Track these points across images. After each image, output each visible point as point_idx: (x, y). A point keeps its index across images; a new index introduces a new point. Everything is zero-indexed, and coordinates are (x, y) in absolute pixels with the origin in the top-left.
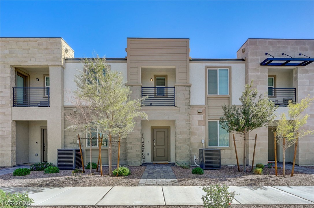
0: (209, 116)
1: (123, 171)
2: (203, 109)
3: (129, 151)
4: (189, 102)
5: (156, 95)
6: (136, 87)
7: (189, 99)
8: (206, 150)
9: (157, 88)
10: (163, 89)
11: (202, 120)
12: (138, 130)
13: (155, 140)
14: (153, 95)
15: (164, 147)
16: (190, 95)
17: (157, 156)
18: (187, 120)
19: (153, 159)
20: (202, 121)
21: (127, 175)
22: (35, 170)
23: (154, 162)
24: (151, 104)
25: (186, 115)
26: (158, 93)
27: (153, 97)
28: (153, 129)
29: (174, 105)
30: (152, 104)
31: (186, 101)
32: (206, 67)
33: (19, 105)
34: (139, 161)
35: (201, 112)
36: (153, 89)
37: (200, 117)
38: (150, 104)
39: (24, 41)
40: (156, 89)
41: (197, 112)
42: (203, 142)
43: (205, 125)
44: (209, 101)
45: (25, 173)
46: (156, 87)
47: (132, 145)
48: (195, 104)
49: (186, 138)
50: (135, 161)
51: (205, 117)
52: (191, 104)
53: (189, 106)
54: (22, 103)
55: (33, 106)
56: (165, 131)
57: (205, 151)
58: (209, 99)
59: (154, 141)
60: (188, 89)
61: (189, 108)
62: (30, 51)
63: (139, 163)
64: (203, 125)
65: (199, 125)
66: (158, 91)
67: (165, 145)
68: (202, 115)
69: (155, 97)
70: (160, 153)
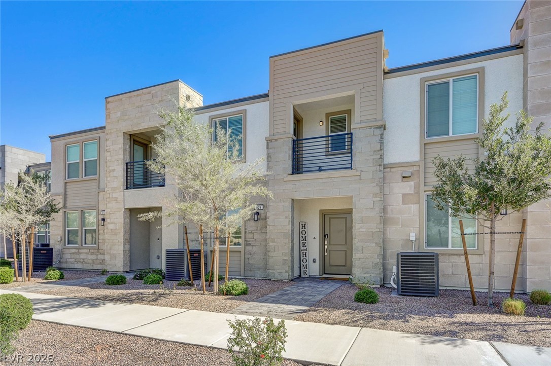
0: (427, 184)
1: (232, 287)
2: (415, 168)
3: (271, 254)
4: (381, 158)
5: (330, 149)
6: (282, 140)
7: (380, 152)
8: (403, 254)
9: (331, 136)
10: (343, 137)
11: (413, 192)
12: (286, 217)
13: (327, 235)
14: (324, 150)
15: (343, 248)
16: (382, 143)
17: (330, 265)
18: (375, 195)
19: (323, 270)
20: (412, 194)
21: (238, 295)
22: (137, 279)
23: (324, 276)
24: (320, 167)
25: (372, 184)
26: (334, 145)
27: (324, 154)
28: (324, 215)
29: (351, 168)
30: (323, 168)
31: (374, 157)
32: (423, 80)
33: (136, 186)
34: (286, 272)
35: (410, 177)
36: (324, 139)
37: (408, 187)
38: (317, 168)
39: (137, 96)
40: (330, 138)
41: (401, 178)
42: (413, 237)
43: (419, 203)
44: (428, 151)
45: (118, 281)
46: (330, 134)
47: (275, 244)
48: (398, 161)
49: (374, 231)
50: (281, 271)
51: (417, 187)
52: (385, 162)
53: (380, 165)
54: (141, 183)
55: (154, 186)
56: (346, 218)
57: (402, 256)
58: (427, 147)
59: (325, 236)
60: (378, 132)
61: (380, 171)
62: (143, 108)
63: (286, 276)
64: (413, 204)
65: (404, 202)
66: (334, 142)
67: (345, 244)
68: (412, 183)
69: (328, 153)
70: (337, 259)
